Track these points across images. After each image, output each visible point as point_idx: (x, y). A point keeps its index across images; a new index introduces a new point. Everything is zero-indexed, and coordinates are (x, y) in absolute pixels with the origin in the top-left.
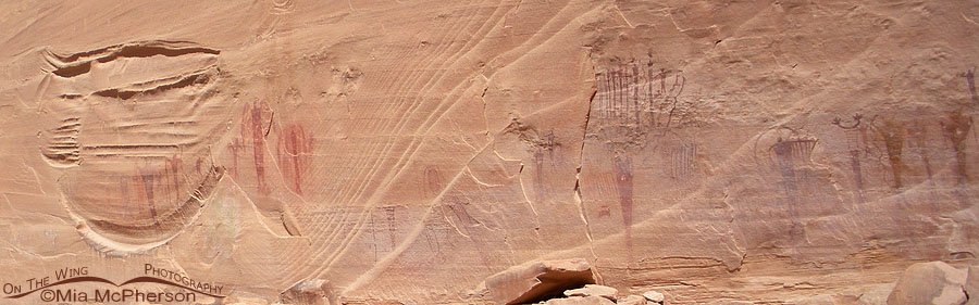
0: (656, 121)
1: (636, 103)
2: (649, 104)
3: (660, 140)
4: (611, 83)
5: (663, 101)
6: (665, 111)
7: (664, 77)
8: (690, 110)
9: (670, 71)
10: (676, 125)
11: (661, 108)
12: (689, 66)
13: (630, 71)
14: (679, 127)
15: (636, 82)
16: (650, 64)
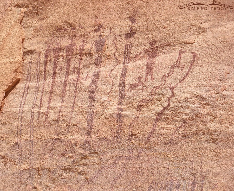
0: (126, 131)
1: (92, 98)
2: (117, 100)
3: (129, 165)
4: (50, 67)
5: (145, 94)
6: (147, 113)
7: (155, 55)
8: (201, 111)
9: (168, 45)
10: (167, 139)
11: (139, 108)
12: (208, 35)
13: (90, 46)
14: (172, 143)
15: (98, 63)
16: (130, 34)
